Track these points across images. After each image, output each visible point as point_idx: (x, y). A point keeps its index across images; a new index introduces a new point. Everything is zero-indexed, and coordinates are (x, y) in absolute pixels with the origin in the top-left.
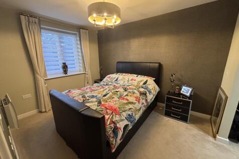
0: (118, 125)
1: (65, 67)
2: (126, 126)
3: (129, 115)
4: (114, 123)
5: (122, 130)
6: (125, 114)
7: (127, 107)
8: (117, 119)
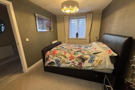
0: (49, 59)
1: (77, 34)
2: (53, 62)
3: (58, 60)
4: (48, 56)
5: (50, 62)
6: (56, 58)
7: (60, 56)
8: (51, 56)
